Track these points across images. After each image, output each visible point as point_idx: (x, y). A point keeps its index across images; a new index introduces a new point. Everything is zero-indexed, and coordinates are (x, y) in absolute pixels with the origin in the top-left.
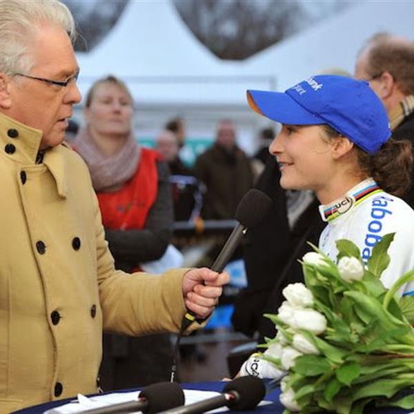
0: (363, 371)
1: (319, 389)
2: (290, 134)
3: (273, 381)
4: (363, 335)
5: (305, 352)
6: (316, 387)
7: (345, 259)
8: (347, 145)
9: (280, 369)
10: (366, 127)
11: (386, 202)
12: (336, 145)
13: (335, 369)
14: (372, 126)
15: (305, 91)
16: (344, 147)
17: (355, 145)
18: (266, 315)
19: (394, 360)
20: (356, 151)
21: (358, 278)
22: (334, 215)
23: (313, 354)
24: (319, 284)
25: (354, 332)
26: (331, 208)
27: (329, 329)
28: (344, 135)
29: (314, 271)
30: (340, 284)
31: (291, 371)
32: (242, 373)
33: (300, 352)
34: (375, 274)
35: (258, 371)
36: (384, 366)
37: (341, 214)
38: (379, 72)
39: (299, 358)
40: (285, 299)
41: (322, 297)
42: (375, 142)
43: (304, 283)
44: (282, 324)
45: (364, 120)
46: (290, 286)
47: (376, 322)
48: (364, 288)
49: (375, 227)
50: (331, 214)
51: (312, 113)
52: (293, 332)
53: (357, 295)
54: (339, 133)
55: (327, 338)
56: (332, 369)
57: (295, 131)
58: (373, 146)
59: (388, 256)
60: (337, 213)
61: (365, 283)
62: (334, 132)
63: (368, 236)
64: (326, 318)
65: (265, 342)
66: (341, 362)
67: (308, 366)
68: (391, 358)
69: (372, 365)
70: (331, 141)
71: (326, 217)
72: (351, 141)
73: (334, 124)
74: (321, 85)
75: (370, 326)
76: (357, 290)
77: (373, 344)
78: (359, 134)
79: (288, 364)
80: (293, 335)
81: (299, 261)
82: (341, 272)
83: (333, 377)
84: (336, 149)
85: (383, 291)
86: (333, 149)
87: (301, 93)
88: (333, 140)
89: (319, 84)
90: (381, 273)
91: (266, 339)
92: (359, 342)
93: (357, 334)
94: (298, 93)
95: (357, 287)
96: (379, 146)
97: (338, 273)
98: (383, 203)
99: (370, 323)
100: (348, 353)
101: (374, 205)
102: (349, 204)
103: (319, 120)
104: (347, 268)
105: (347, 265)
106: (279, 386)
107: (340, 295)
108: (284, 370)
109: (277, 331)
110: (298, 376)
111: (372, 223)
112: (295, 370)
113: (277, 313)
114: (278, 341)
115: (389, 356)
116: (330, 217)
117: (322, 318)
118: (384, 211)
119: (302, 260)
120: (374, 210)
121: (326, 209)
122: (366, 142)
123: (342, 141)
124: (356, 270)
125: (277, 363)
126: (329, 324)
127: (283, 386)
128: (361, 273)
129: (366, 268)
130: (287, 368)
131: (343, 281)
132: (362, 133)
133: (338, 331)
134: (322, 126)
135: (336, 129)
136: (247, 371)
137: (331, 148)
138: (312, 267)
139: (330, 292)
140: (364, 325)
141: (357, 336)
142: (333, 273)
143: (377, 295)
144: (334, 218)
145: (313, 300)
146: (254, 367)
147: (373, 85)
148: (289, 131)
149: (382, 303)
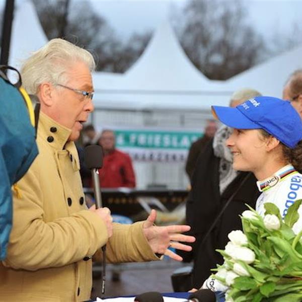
0: (278, 288)
1: (249, 299)
2: (239, 134)
3: (221, 293)
4: (279, 265)
5: (241, 275)
6: (247, 298)
7: (268, 216)
8: (275, 142)
9: (225, 285)
10: (287, 130)
11: (300, 180)
12: (268, 142)
13: (259, 286)
14: (292, 130)
15: (248, 107)
16: (273, 144)
17: (280, 142)
18: (217, 250)
19: (298, 282)
20: (281, 147)
21: (276, 228)
22: (266, 188)
23: (246, 276)
24: (252, 231)
25: (272, 263)
26: (264, 183)
27: (257, 260)
28: (274, 136)
29: (249, 223)
30: (265, 232)
31: (231, 287)
32: (204, 287)
33: (238, 274)
34: (289, 225)
35: (214, 286)
36: (292, 285)
37: (271, 187)
38: (296, 95)
39: (237, 278)
40: (229, 240)
41: (253, 240)
42: (293, 140)
43: (242, 230)
44: (228, 256)
45: (286, 127)
46: (233, 232)
47: (287, 257)
48: (281, 234)
49: (292, 195)
50: (264, 187)
51: (253, 121)
52: (234, 262)
53: (276, 239)
54: (270, 134)
55: (255, 266)
56: (257, 286)
57: (242, 133)
58: (293, 143)
59: (298, 214)
60: (268, 187)
61: (281, 231)
62: (267, 134)
63: (287, 201)
64: (255, 253)
65: (216, 268)
66: (264, 281)
67: (242, 284)
68: (296, 280)
69: (284, 284)
70: (264, 139)
71: (262, 189)
72: (277, 140)
73: (266, 129)
74: (259, 103)
75: (283, 259)
76: (276, 236)
77: (284, 271)
78: (283, 135)
79: (230, 282)
80: (233, 263)
81: (240, 215)
82: (265, 224)
83: (258, 291)
84: (268, 145)
85: (293, 237)
86: (266, 145)
87: (246, 108)
88: (266, 139)
89: (258, 102)
90: (293, 224)
91: (218, 265)
92: (276, 270)
93: (275, 264)
94: (244, 108)
95: (276, 234)
96: (296, 143)
97: (264, 225)
98: (298, 180)
99: (283, 258)
100: (268, 276)
101: (292, 181)
102: (276, 181)
103: (257, 126)
104: (270, 222)
105: (269, 219)
106: (224, 296)
107: (265, 238)
108: (228, 286)
109: (224, 260)
110: (236, 290)
111: (291, 193)
112: (234, 286)
113: (224, 249)
114: (224, 267)
115: (295, 279)
116: (264, 189)
117: (252, 253)
118: (299, 186)
119: (242, 216)
120: (292, 184)
121: (261, 184)
122: (288, 140)
123: (272, 140)
124: (275, 223)
125: (223, 281)
126: (257, 257)
127: (227, 296)
128: (278, 225)
129: (283, 221)
130: (229, 285)
131: (267, 230)
132: (285, 135)
133: (262, 262)
134: (259, 130)
135: (269, 132)
136: (207, 286)
137: (264, 144)
138: (248, 220)
139: (259, 236)
140: (280, 258)
141: (275, 265)
142: (261, 224)
143: (288, 239)
144: (266, 189)
145: (248, 241)
146: (212, 283)
147: (293, 104)
148: (238, 133)
149: (291, 244)
